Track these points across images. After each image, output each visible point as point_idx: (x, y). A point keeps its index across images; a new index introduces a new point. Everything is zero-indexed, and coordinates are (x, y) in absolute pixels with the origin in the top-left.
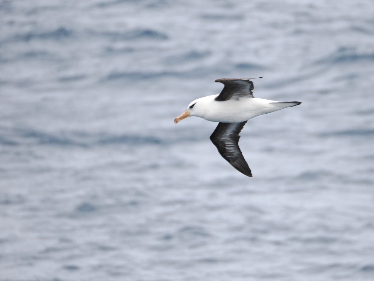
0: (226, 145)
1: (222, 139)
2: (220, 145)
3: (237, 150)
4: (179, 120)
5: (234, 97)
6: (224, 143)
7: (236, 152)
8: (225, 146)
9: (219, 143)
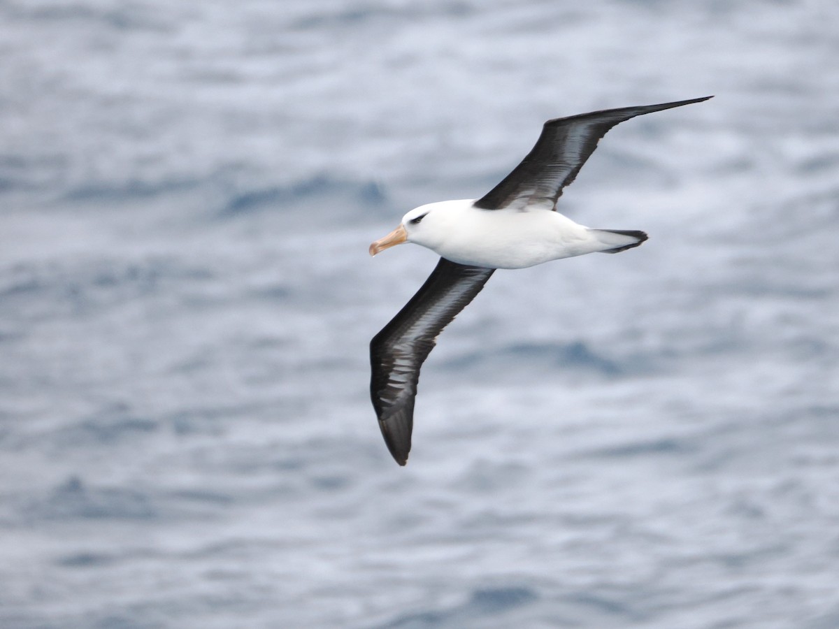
0: (395, 366)
1: (396, 347)
2: (383, 365)
3: (410, 384)
4: (380, 249)
5: (516, 202)
6: (394, 360)
7: (405, 390)
8: (390, 368)
9: (384, 360)
